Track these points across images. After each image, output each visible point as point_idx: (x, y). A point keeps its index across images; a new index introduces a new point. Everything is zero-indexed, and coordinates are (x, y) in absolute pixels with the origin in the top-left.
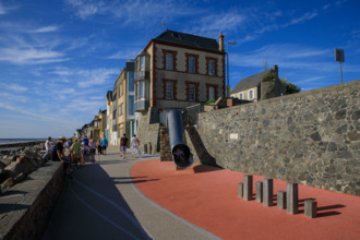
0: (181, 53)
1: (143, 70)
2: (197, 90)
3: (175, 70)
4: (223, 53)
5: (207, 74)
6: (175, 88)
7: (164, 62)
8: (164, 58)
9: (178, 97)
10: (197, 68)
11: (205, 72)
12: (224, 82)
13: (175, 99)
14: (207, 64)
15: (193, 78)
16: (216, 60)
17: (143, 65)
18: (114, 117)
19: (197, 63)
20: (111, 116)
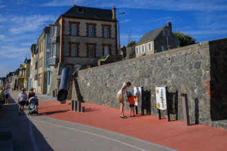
0: (83, 23)
1: (55, 35)
2: (95, 49)
3: (78, 35)
4: (115, 21)
5: (103, 37)
6: (78, 48)
7: (70, 31)
8: (70, 27)
9: (80, 54)
10: (95, 33)
11: (101, 35)
12: (116, 42)
13: (78, 56)
14: (103, 30)
15: (92, 40)
16: (110, 26)
17: (56, 32)
18: (36, 68)
19: (95, 29)
20: (34, 66)
